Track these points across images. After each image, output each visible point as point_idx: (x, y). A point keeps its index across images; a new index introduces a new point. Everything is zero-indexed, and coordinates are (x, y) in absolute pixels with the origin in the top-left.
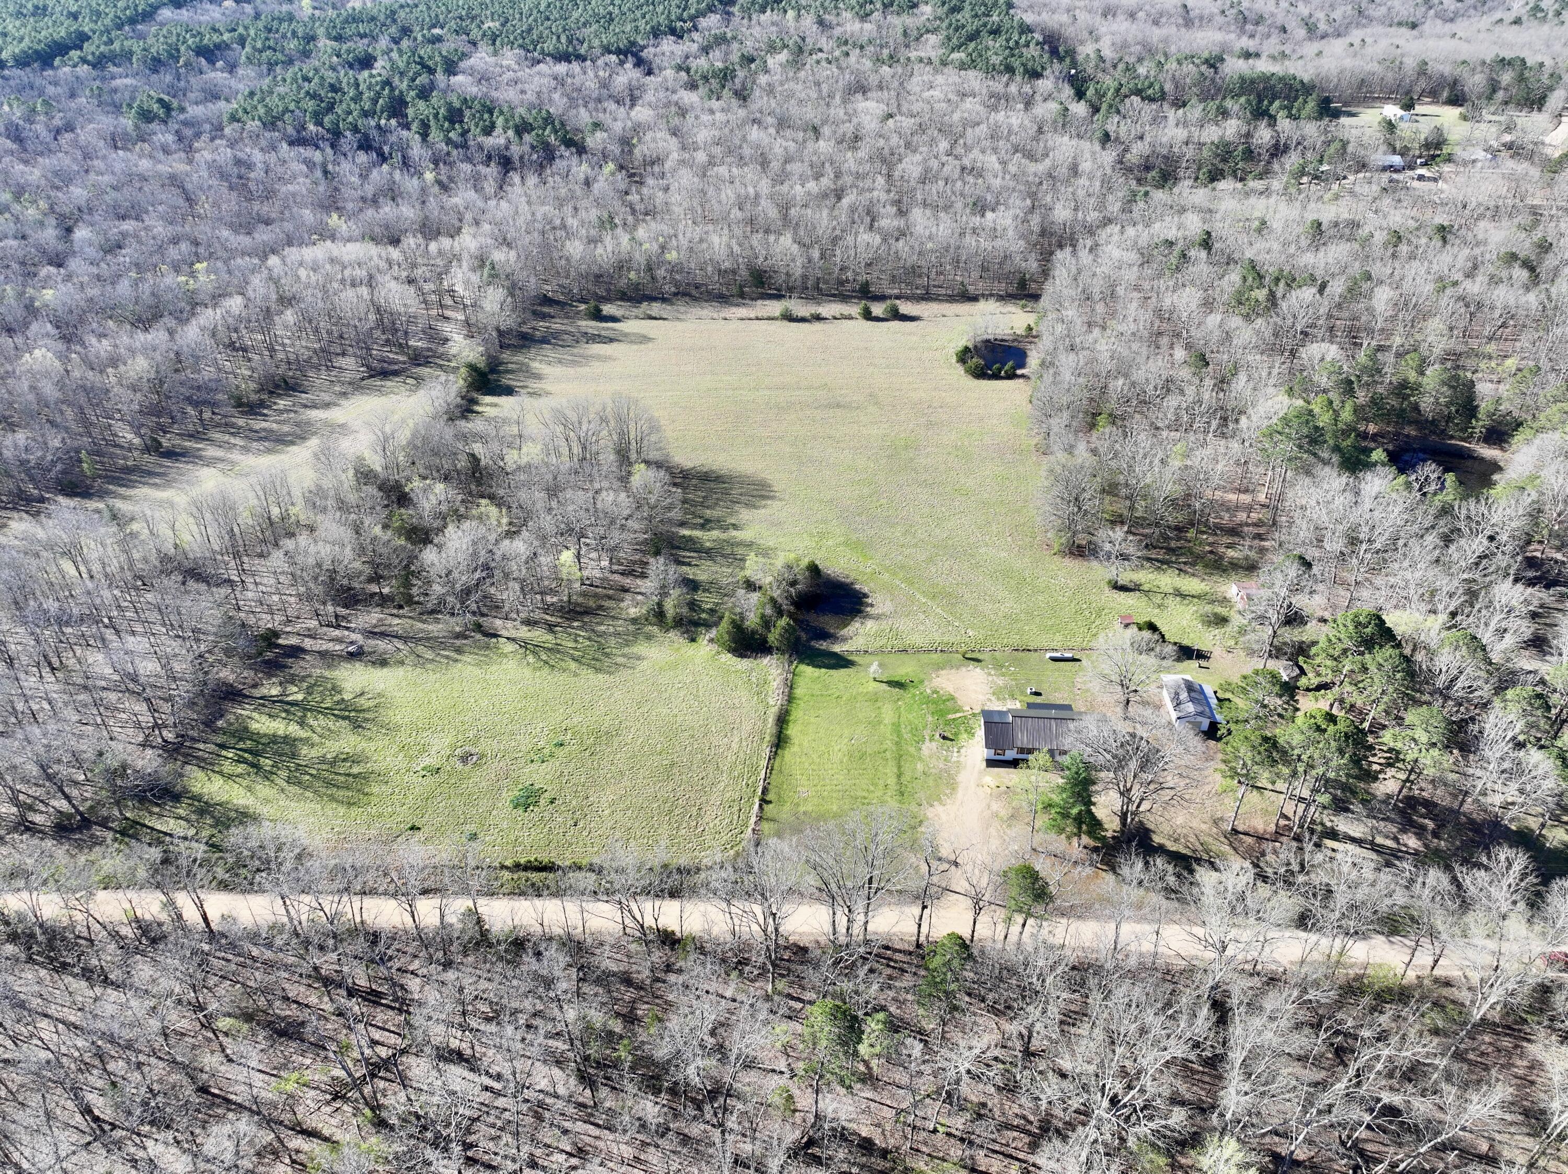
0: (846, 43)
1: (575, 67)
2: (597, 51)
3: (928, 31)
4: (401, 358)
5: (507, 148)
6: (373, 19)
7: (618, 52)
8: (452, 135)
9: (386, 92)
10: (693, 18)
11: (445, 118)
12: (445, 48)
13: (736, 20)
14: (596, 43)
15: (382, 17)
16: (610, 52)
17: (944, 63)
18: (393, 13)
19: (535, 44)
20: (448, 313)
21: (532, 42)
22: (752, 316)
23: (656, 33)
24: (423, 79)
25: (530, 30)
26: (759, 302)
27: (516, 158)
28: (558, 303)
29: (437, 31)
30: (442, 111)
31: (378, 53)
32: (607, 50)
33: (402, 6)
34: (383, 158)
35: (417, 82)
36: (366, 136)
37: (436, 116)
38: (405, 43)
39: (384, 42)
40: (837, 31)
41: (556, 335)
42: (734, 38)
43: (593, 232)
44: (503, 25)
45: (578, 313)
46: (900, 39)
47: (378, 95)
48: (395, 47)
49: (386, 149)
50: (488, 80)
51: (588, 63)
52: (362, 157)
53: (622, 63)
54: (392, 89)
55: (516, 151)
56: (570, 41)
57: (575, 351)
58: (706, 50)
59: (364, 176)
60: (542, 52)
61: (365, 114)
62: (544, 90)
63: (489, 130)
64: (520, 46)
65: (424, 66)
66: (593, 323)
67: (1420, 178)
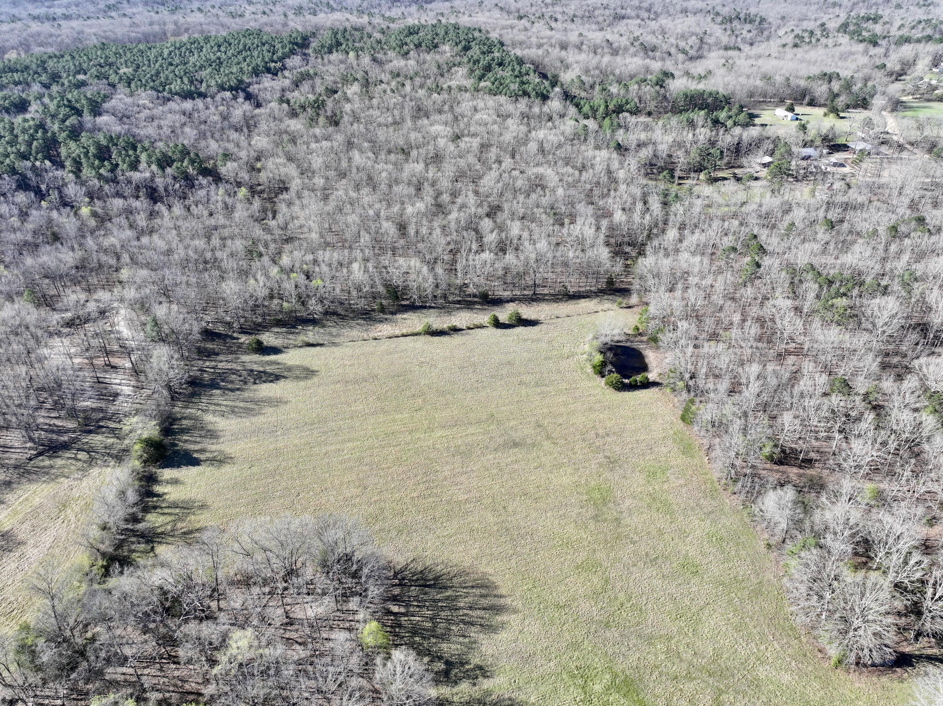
0: (398, 75)
1: (199, 103)
2: (214, 89)
3: (454, 65)
4: (71, 425)
5: (152, 180)
6: (27, 68)
7: (231, 89)
8: (102, 171)
9: (40, 134)
10: (281, 59)
11: (95, 156)
12: (89, 92)
13: (312, 59)
14: (213, 83)
15: (34, 66)
16: (224, 90)
17: (477, 90)
18: (44, 62)
19: (163, 85)
20: (115, 361)
21: (161, 84)
22: (398, 332)
23: (256, 72)
24: (72, 120)
25: (158, 73)
26: (399, 316)
27: (161, 189)
28: (219, 336)
29: (81, 77)
30: (92, 150)
31: (31, 98)
32: (222, 88)
33: (50, 57)
34: (41, 195)
35: (67, 123)
36: (24, 177)
37: (86, 154)
38: (55, 88)
39: (36, 88)
40: (388, 67)
41: (224, 376)
42: (316, 74)
43: (244, 264)
44: (136, 71)
45: (240, 346)
46: (435, 70)
47: (33, 138)
48: (47, 92)
49: (43, 187)
50: (128, 118)
51: (209, 99)
52: (21, 197)
53: (235, 98)
54: (45, 131)
55: (160, 182)
56: (191, 82)
57: (246, 394)
58: (297, 84)
59: (24, 215)
60: (170, 92)
61: (24, 157)
62: (177, 124)
63: (134, 166)
64: (152, 88)
65: (72, 108)
66: (256, 357)
67: (835, 165)
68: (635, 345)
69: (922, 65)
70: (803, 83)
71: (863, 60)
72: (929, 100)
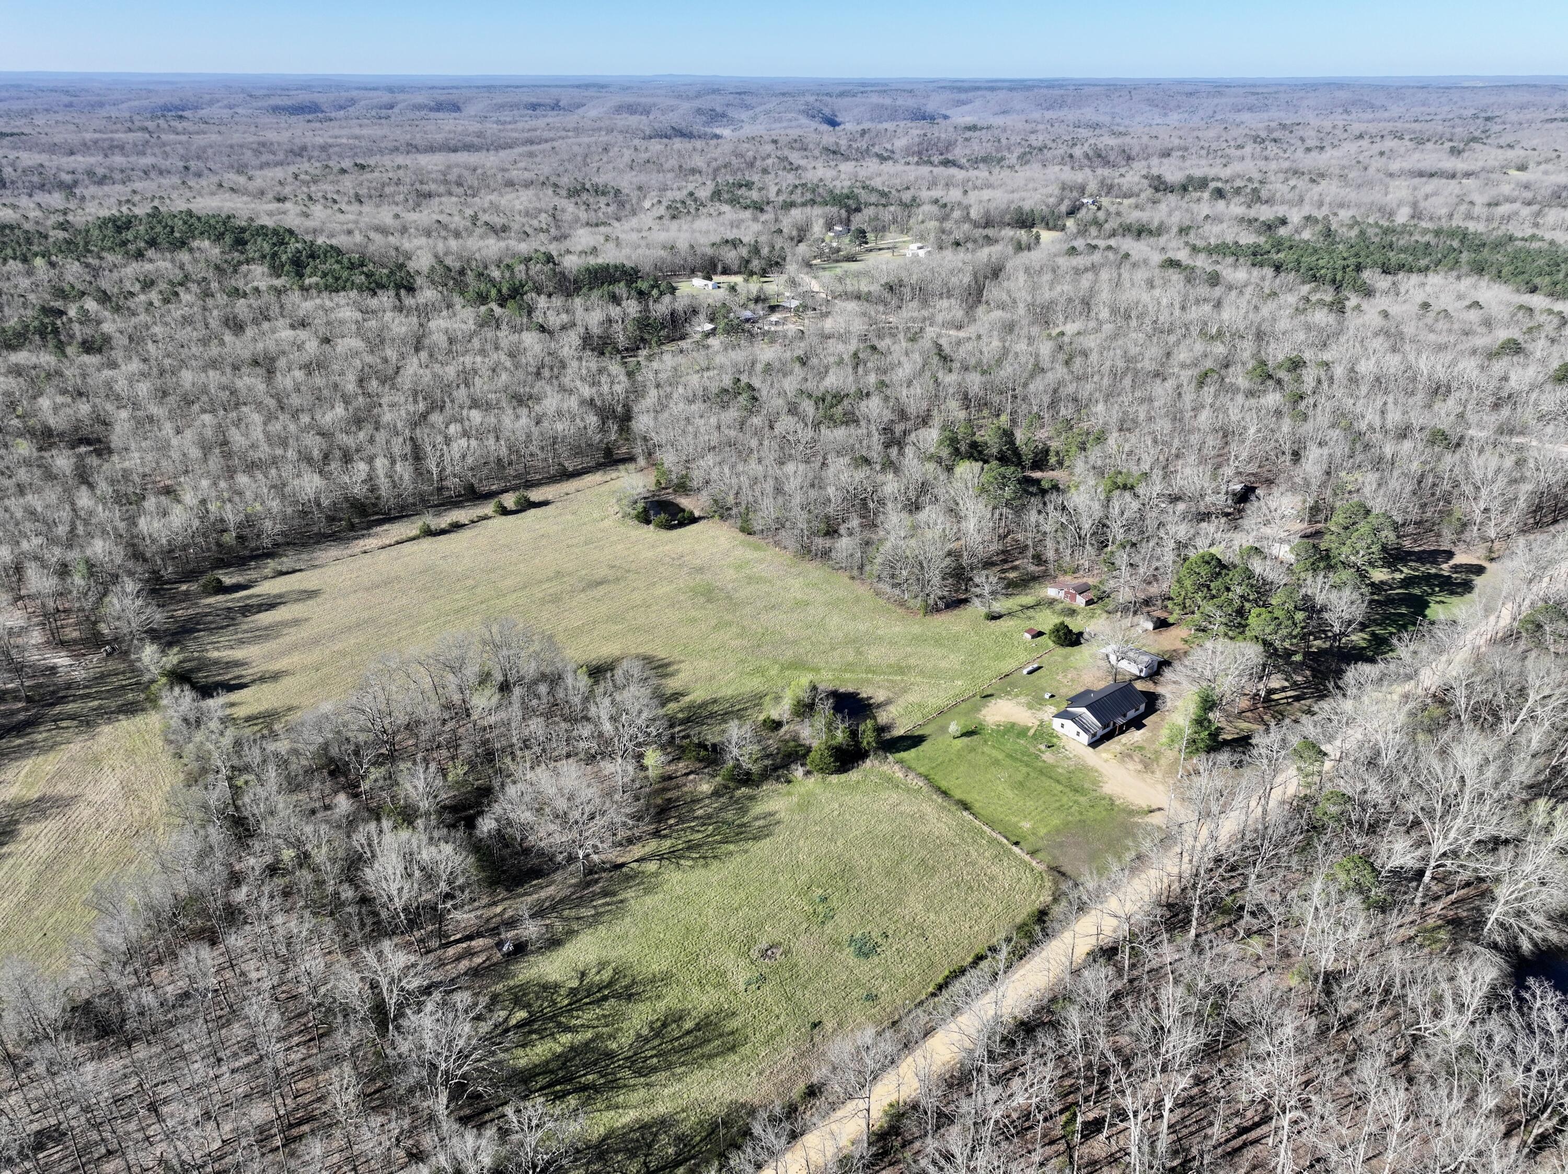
3: (239, 263)
17: (304, 289)
22: (388, 542)
41: (194, 620)
45: (187, 593)
57: (244, 627)
66: (220, 598)
67: (777, 323)
68: (663, 498)
69: (817, 228)
70: (709, 251)
71: (757, 227)
72: (837, 261)
